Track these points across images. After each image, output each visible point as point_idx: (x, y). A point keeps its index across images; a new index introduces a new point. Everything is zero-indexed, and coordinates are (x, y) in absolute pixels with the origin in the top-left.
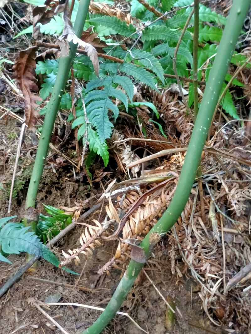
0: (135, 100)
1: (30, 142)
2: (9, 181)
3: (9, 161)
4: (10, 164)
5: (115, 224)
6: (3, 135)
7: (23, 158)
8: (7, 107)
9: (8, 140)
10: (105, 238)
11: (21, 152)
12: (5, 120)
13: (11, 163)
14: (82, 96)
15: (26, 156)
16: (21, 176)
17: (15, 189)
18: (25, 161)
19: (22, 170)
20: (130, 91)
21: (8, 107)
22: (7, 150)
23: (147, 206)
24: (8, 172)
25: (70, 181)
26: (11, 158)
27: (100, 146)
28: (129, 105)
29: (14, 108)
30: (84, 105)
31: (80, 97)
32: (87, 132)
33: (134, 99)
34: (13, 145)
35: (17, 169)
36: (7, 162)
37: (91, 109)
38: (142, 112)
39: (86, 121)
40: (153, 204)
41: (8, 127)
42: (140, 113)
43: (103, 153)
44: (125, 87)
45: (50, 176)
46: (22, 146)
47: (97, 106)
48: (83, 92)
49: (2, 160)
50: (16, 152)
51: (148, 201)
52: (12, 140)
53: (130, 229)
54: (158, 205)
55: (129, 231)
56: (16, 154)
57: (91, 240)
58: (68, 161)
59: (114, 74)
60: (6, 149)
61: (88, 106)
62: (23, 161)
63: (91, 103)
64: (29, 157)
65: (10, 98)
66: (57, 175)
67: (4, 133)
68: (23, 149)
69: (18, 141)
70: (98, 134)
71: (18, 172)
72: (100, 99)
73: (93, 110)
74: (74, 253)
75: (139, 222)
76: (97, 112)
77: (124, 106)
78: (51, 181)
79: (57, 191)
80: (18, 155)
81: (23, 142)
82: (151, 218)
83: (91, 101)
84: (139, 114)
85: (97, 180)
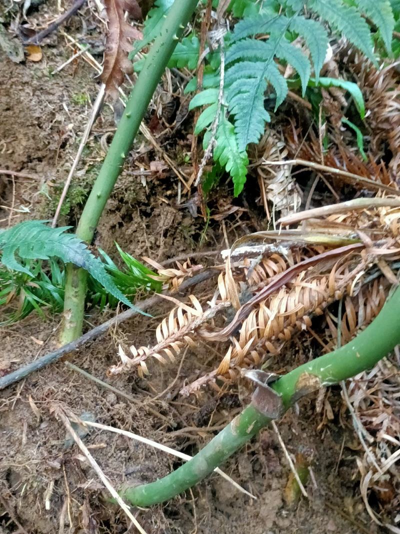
0: (325, 73)
1: (110, 118)
2: (60, 183)
3: (68, 146)
4: (67, 151)
5: (230, 311)
6: (65, 93)
7: (92, 144)
8: (81, 41)
9: (73, 105)
10: (206, 334)
11: (90, 134)
12: (75, 67)
13: (71, 151)
14: (222, 46)
15: (99, 143)
16: (83, 180)
17: (67, 200)
18: (95, 152)
19: (87, 167)
20: (319, 53)
21: (84, 41)
22: (67, 125)
23: (298, 289)
24: (63, 165)
25: (169, 205)
26: (71, 141)
27: (234, 156)
28: (310, 82)
29: (93, 46)
30: (223, 66)
31: (219, 46)
32: (217, 120)
33: (322, 71)
34: (79, 117)
35: (77, 165)
36: (63, 146)
37: (234, 76)
38: (332, 101)
39: (219, 98)
40: (311, 289)
41: (77, 81)
42: (327, 101)
43: (237, 169)
44: (312, 43)
45: (133, 190)
46: (95, 121)
47: (247, 72)
48: (226, 39)
49: (55, 141)
50: (83, 131)
51: (303, 280)
52: (80, 106)
53: (256, 327)
54: (318, 293)
55: (253, 329)
56: (82, 136)
57: (178, 334)
58: (172, 169)
59: (293, 13)
60: (66, 123)
61: (230, 70)
62: (92, 151)
63: (237, 64)
64: (104, 145)
65: (91, 24)
66: (148, 191)
67: (68, 91)
68: (95, 127)
69: (90, 110)
70: (236, 131)
71: (79, 170)
72: (256, 59)
73: (238, 81)
74: (139, 355)
75: (275, 318)
76: (245, 84)
77: (300, 81)
78: (134, 199)
79: (142, 218)
80: (84, 138)
81: (98, 115)
82: (299, 314)
83: (238, 60)
84: (325, 105)
85: (217, 217)
